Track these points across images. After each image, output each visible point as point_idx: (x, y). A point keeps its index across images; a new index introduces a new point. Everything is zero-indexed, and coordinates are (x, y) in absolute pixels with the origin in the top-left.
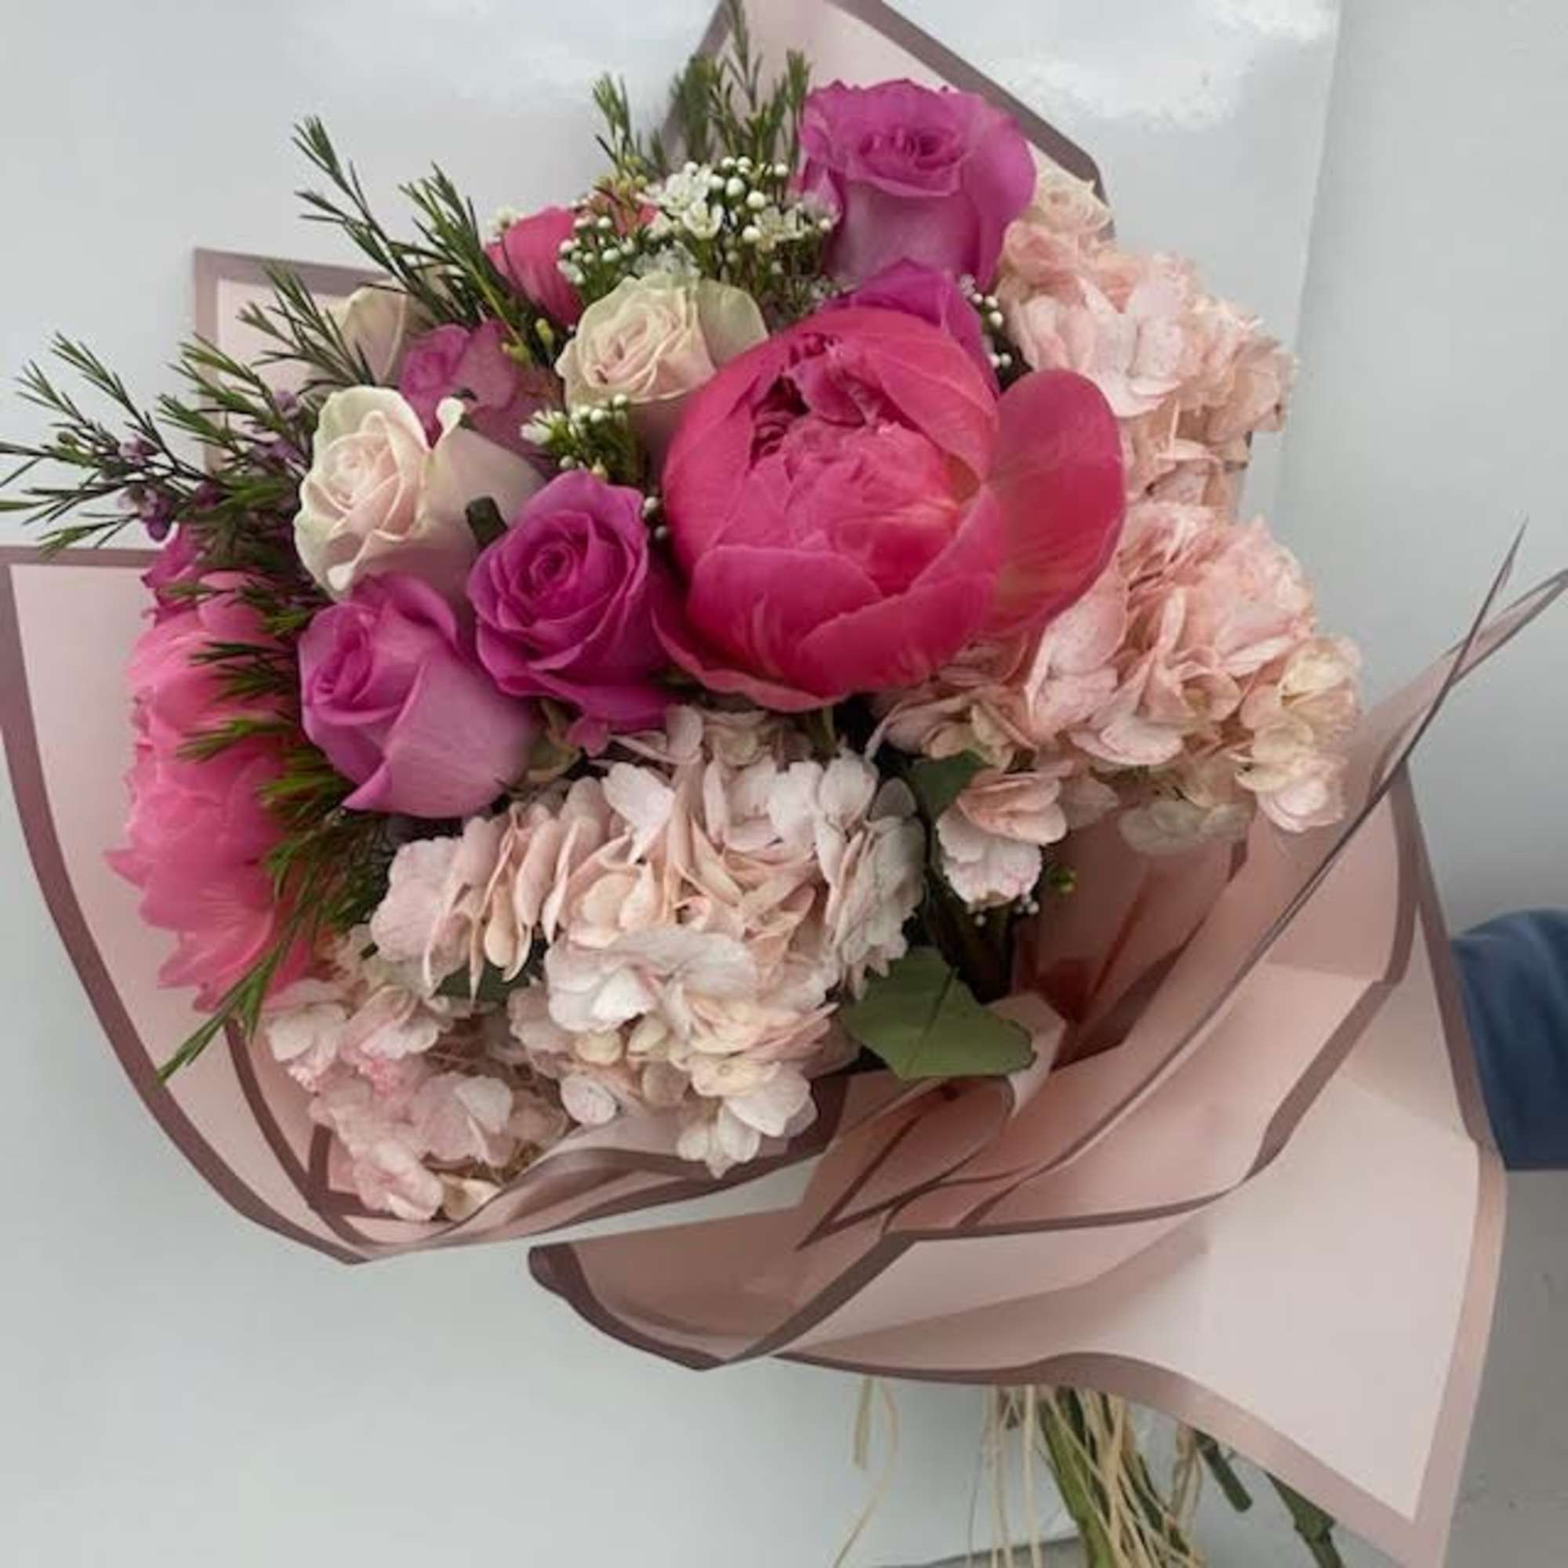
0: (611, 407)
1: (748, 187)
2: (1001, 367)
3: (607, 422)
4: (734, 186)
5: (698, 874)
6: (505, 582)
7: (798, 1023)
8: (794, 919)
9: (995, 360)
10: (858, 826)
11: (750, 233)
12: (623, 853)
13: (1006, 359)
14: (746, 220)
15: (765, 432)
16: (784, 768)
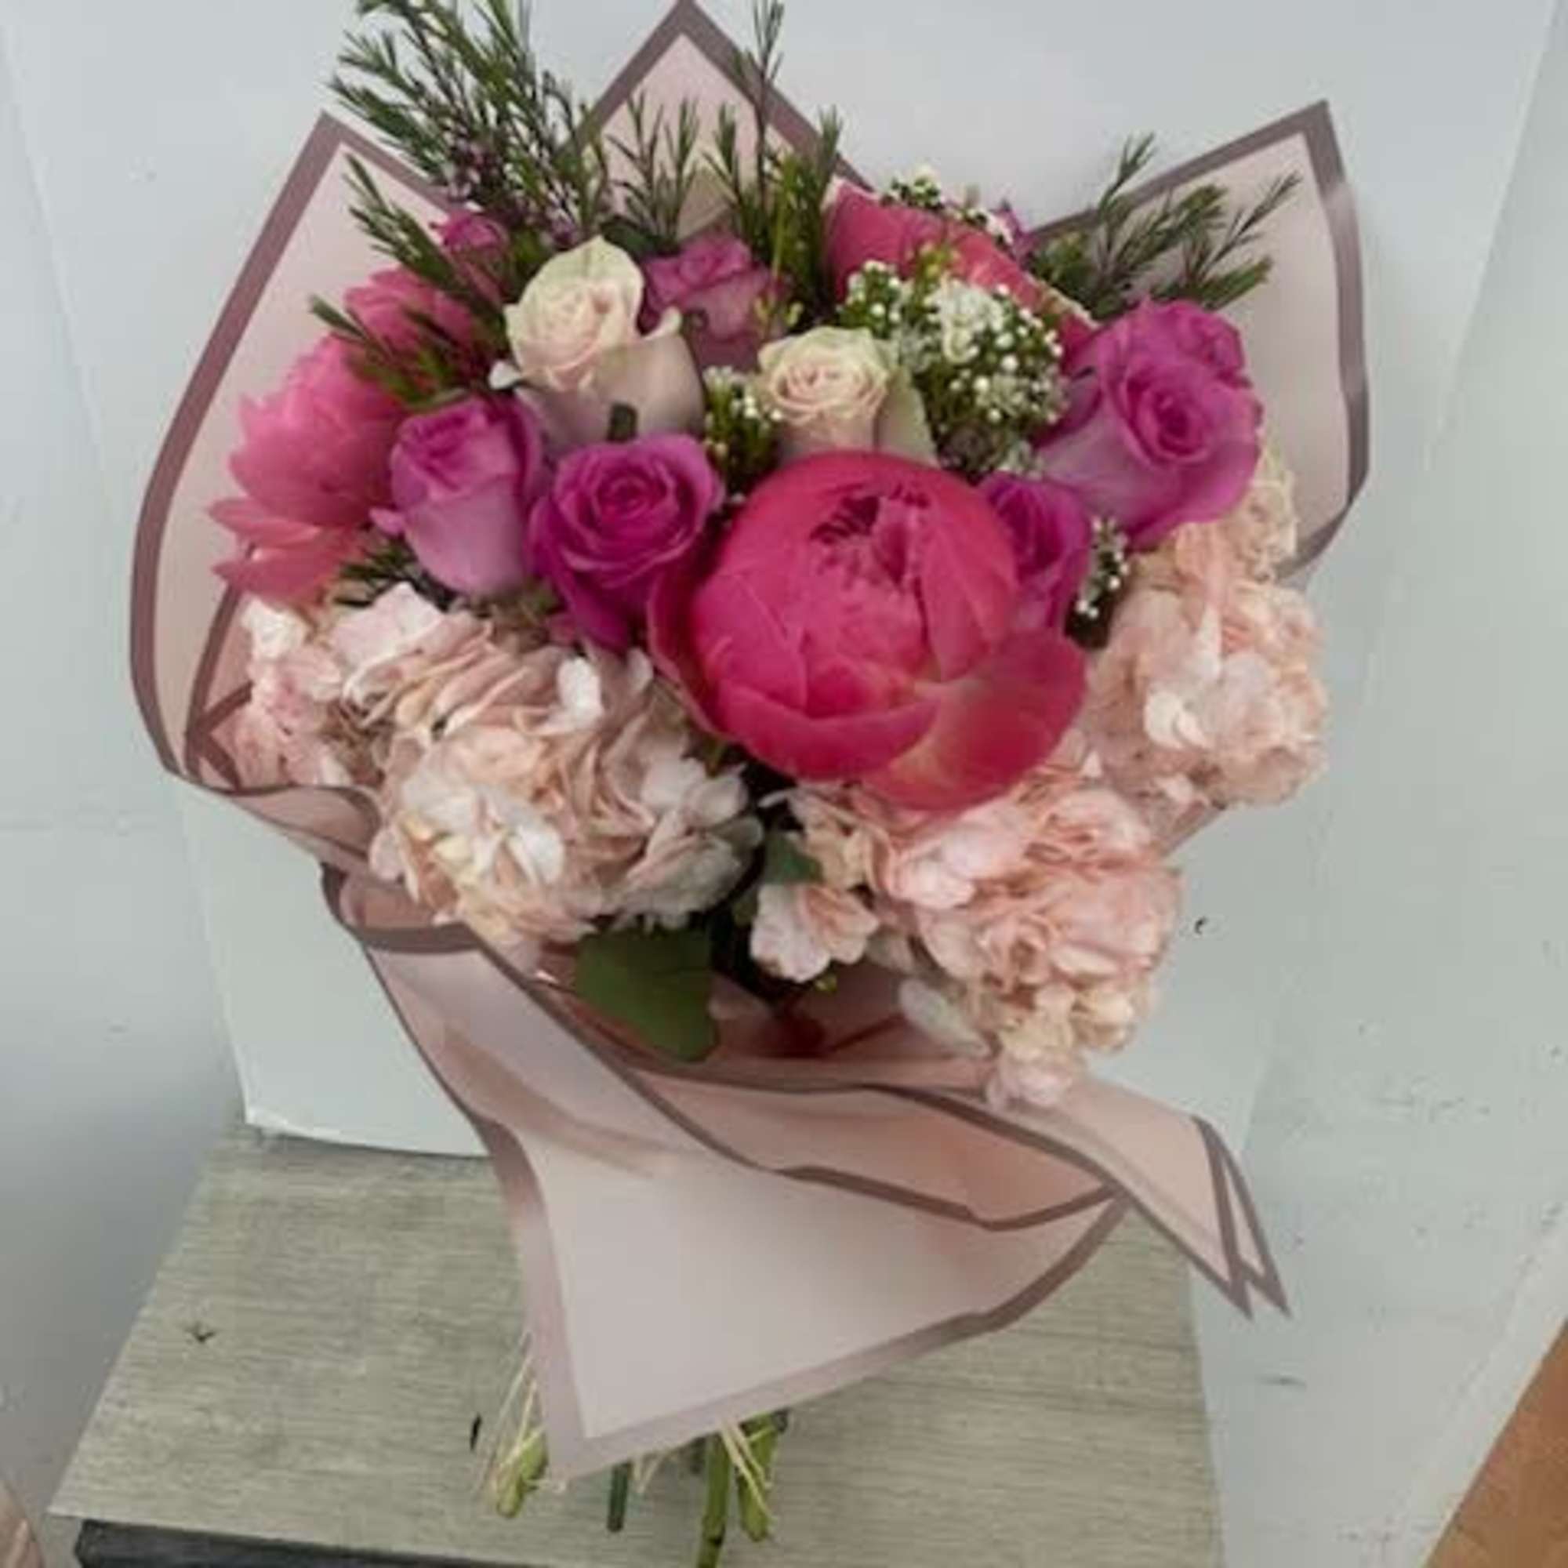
0: (767, 416)
1: (1011, 350)
2: (1085, 616)
3: (755, 424)
4: (1004, 341)
5: (572, 776)
6: (591, 478)
7: (559, 922)
8: (609, 855)
9: (1083, 606)
10: (703, 831)
11: (982, 383)
12: (539, 720)
13: (1094, 613)
14: (989, 371)
15: (837, 524)
16: (686, 756)
